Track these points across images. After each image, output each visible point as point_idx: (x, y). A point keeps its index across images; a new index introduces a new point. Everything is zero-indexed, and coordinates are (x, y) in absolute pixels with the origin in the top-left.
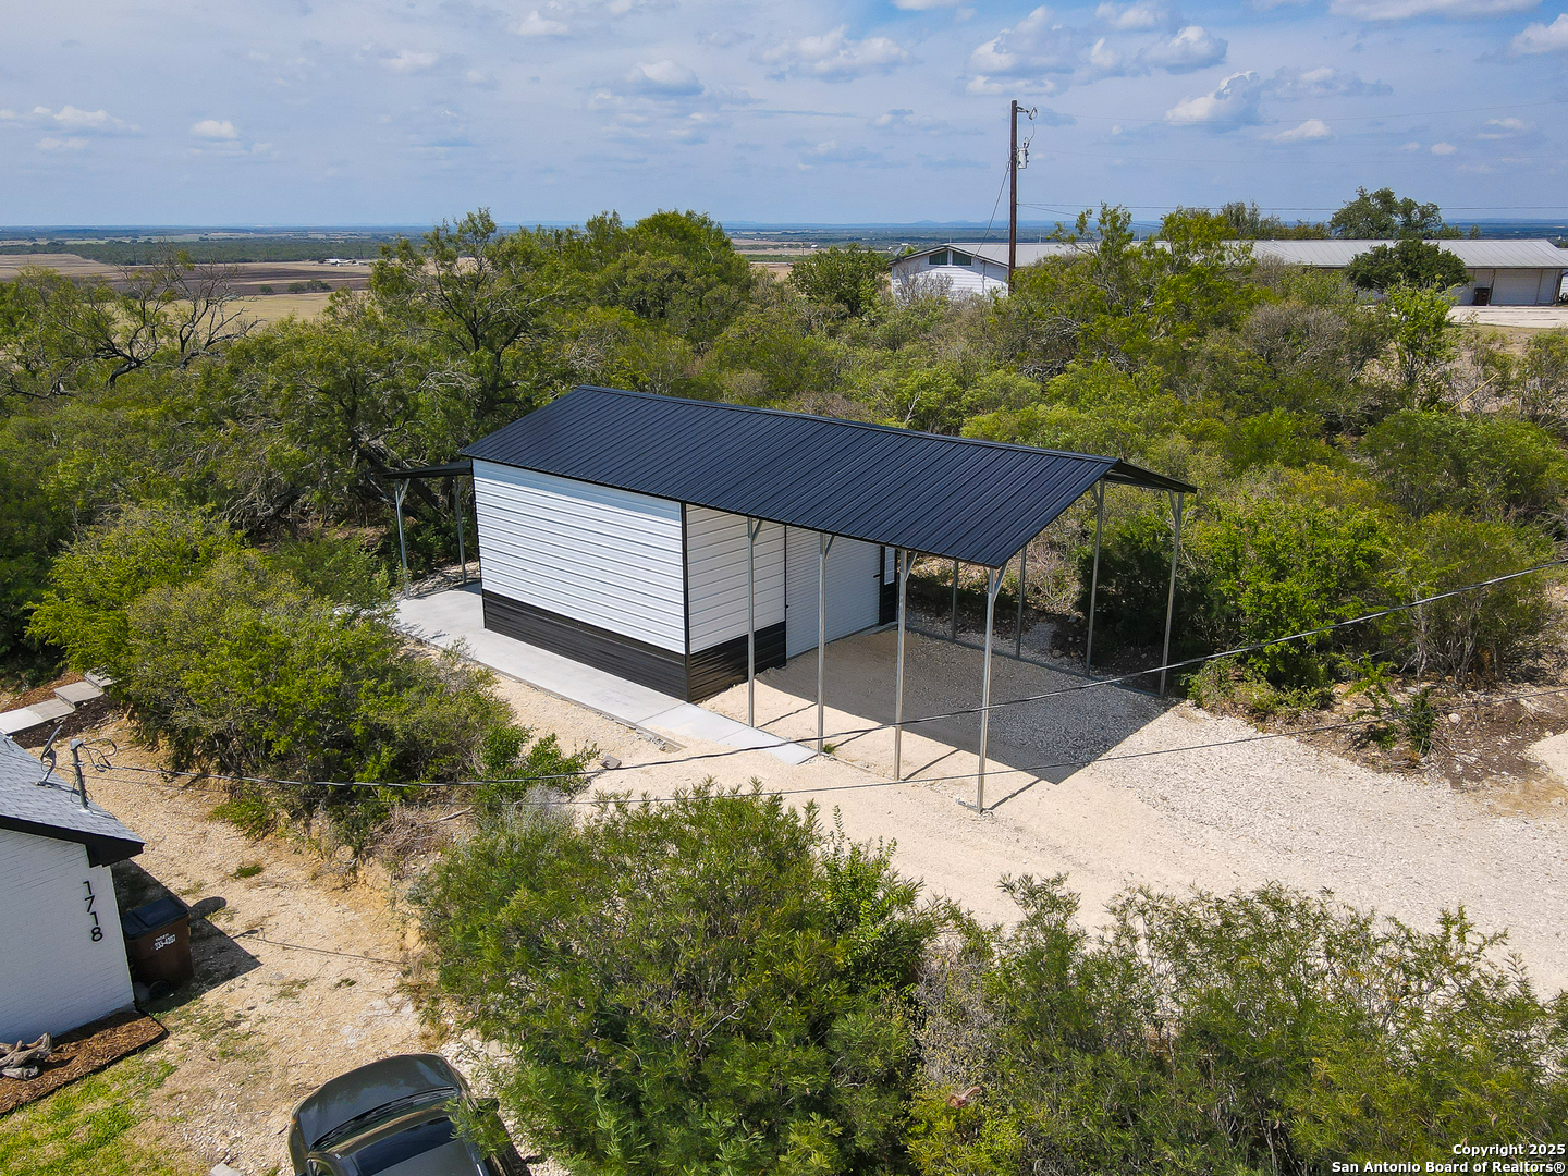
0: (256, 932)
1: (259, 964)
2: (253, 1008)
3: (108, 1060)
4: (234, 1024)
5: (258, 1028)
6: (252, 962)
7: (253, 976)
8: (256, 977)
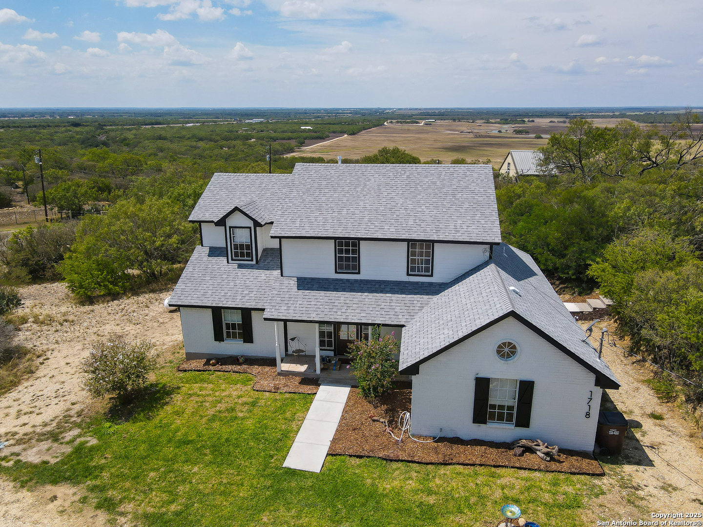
0: (655, 449)
1: (653, 465)
2: (647, 486)
3: (577, 471)
4: (637, 489)
5: (647, 498)
6: (650, 463)
7: (649, 470)
8: (651, 471)
